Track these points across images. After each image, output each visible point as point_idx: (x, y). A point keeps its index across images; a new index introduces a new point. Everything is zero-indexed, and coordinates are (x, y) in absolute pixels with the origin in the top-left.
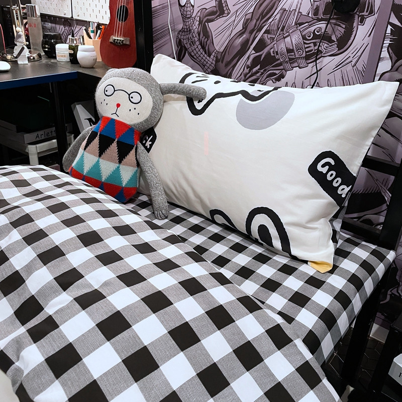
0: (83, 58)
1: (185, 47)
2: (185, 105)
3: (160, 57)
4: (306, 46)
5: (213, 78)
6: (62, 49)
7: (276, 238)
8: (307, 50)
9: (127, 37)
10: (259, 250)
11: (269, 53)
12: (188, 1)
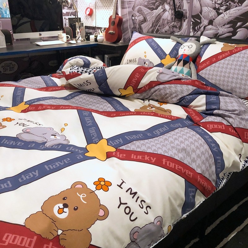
0: (99, 39)
4: (170, 30)
6: (92, 37)
9: (114, 31)
12: (135, 18)
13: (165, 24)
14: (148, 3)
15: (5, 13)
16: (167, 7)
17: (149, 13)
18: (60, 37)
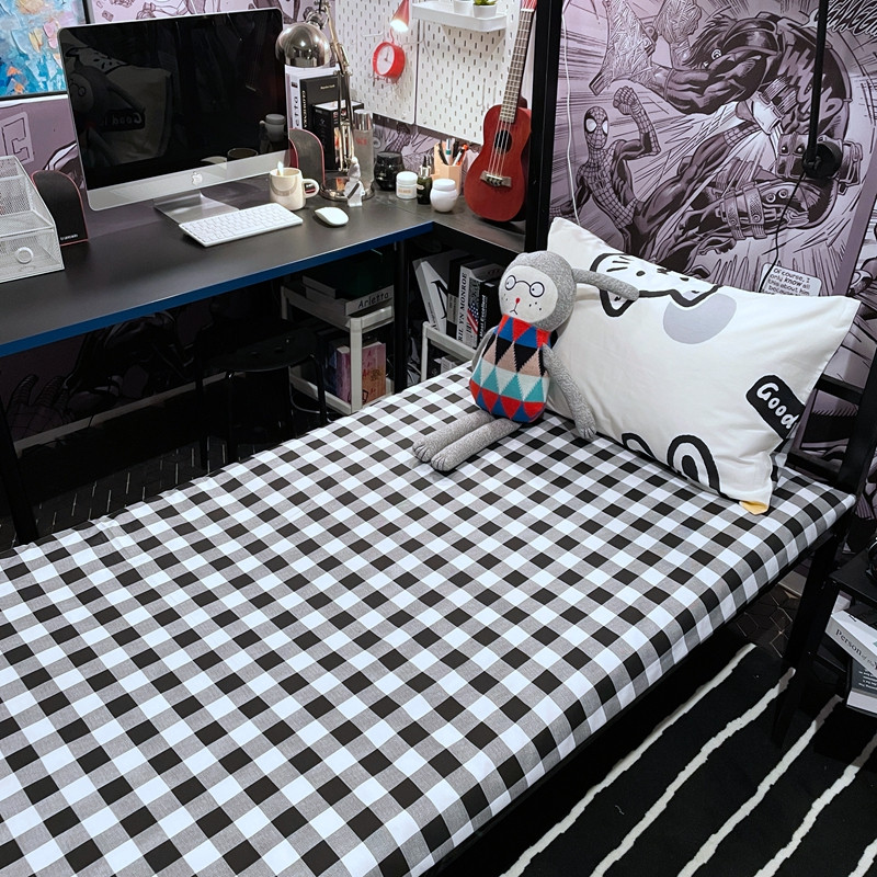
0: (440, 200)
1: (589, 188)
3: (560, 223)
4: (766, 211)
6: (406, 181)
7: (703, 472)
8: (767, 216)
9: (508, 176)
12: (599, 128)
13: (744, 183)
14: (670, 79)
15: (40, 75)
16: (763, 113)
17: (672, 120)
18: (278, 187)
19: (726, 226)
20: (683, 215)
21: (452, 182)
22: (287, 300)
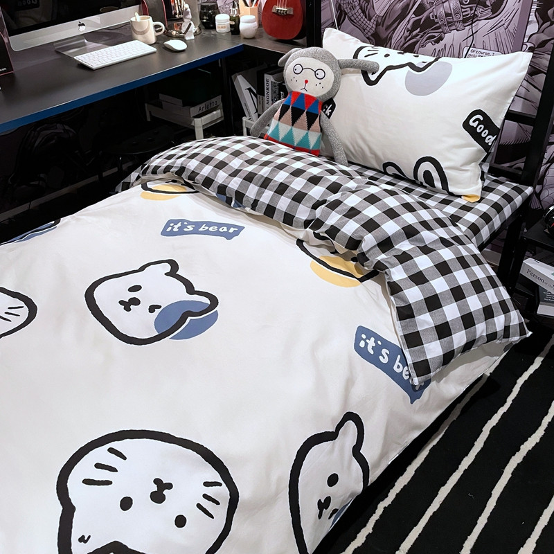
0: (245, 30)
1: (345, 11)
2: (361, 76)
3: (331, 30)
4: (463, 10)
5: (382, 50)
6: (222, 20)
7: (437, 180)
8: (464, 14)
9: (291, 6)
10: (424, 191)
11: (428, 17)
18: (137, 29)
19: (438, 25)
20: (409, 21)
21: (253, 17)
22: (150, 112)
